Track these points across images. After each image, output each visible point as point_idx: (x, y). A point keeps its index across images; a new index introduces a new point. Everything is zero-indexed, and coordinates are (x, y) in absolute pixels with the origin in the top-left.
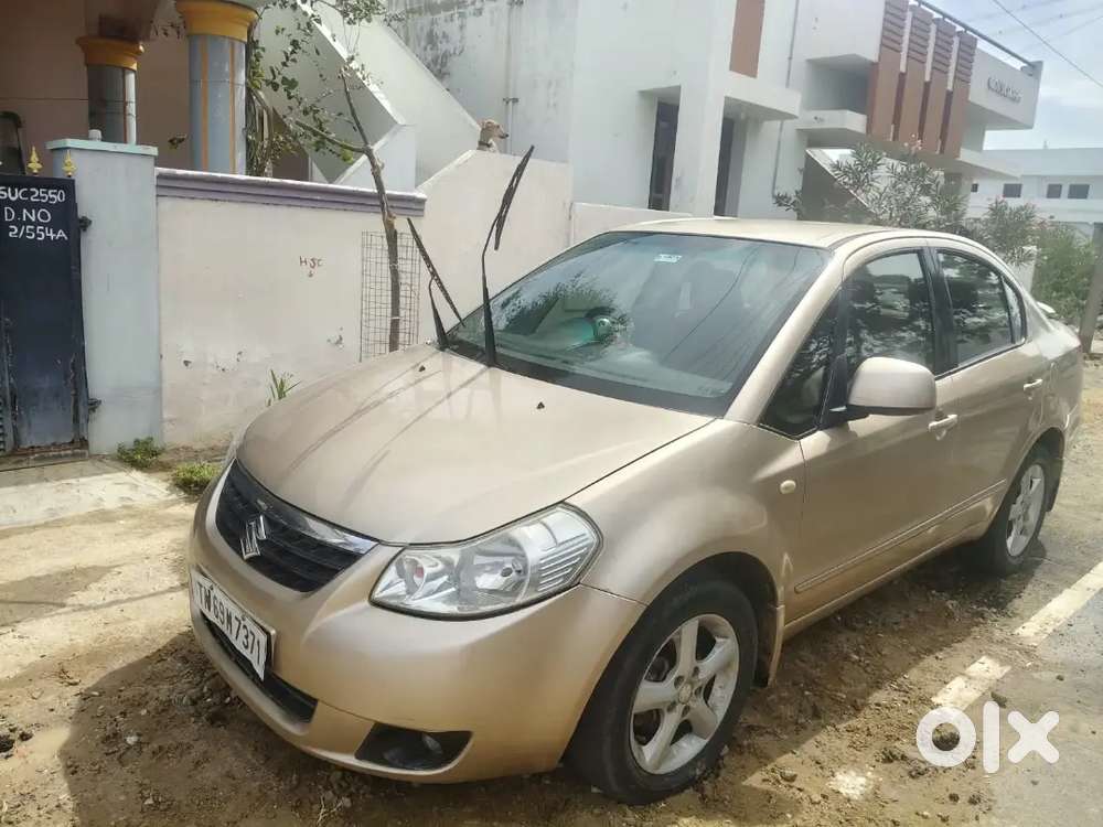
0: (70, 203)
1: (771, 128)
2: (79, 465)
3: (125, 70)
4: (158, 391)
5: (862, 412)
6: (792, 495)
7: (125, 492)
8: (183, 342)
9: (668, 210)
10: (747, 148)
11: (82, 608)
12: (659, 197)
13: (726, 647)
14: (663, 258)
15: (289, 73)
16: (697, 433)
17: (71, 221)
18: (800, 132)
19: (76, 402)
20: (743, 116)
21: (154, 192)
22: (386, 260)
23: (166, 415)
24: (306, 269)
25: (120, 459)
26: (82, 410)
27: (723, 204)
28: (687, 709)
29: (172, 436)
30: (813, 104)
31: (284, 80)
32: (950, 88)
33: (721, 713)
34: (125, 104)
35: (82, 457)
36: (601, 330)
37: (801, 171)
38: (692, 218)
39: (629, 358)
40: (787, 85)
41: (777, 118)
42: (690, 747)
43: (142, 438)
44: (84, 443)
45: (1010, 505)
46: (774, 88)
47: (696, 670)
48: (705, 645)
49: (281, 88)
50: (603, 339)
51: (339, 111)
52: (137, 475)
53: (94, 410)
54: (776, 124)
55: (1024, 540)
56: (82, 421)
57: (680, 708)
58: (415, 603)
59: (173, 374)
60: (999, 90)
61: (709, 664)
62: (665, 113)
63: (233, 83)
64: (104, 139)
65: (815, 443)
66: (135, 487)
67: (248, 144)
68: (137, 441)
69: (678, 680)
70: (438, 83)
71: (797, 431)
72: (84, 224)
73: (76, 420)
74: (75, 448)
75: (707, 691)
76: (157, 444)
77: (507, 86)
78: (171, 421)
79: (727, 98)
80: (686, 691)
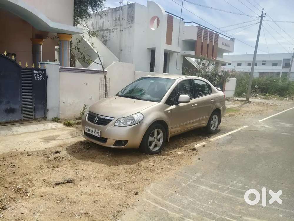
0: (45, 73)
1: (175, 54)
2: (46, 121)
3: (40, 45)
4: (59, 108)
5: (180, 102)
6: (169, 113)
7: (55, 125)
8: (63, 99)
9: (154, 72)
10: (170, 58)
11: (58, 140)
12: (152, 70)
13: (161, 135)
14: (152, 81)
15: (78, 47)
16: (156, 104)
17: (45, 76)
18: (182, 55)
19: (45, 110)
20: (169, 53)
21: (59, 71)
22: (104, 82)
23: (60, 112)
24: (85, 85)
25: (52, 120)
26: (46, 111)
27: (165, 71)
28: (156, 142)
29: (61, 117)
30: (184, 49)
31: (77, 48)
32: (213, 45)
33: (161, 144)
34: (40, 52)
35: (46, 120)
36: (142, 92)
37: (182, 63)
38: (159, 74)
39: (147, 96)
40: (178, 46)
41: (176, 53)
42: (157, 149)
43: (56, 117)
44: (46, 117)
45: (211, 121)
46: (176, 47)
47: (157, 137)
48: (158, 134)
49: (77, 49)
50: (143, 94)
51: (87, 54)
52: (56, 123)
53: (48, 111)
54: (176, 54)
55: (215, 128)
56: (46, 113)
57: (155, 142)
58: (120, 125)
59: (61, 104)
60: (226, 45)
61: (159, 136)
62: (153, 52)
63: (68, 49)
64: (50, 62)
65: (173, 107)
66: (57, 125)
67: (71, 61)
68: (55, 117)
69: (155, 137)
70: (105, 46)
71: (171, 105)
72: (47, 77)
73: (45, 113)
74: (45, 118)
75: (159, 140)
76: (59, 118)
77: (120, 48)
78: (61, 114)
79: (165, 49)
80: (156, 140)
